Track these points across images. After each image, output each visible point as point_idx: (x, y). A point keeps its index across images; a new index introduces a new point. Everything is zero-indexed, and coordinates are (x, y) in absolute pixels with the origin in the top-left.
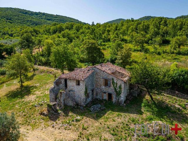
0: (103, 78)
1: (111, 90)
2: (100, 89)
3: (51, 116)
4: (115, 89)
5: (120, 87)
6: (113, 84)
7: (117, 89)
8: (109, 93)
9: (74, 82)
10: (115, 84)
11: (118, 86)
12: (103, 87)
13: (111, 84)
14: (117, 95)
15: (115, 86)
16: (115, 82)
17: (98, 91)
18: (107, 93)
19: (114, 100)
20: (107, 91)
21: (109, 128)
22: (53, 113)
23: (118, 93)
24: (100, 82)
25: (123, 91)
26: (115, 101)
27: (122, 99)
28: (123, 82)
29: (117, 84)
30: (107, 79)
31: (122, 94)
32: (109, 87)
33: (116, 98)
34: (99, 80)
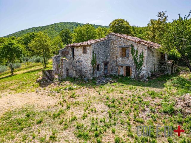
0: (120, 47)
1: (129, 61)
2: (116, 62)
3: (43, 83)
4: (135, 60)
5: (142, 56)
6: (132, 53)
7: (138, 59)
8: (127, 65)
9: (81, 49)
10: (135, 52)
11: (138, 55)
12: (120, 59)
13: (130, 53)
14: (137, 67)
15: (135, 55)
16: (135, 49)
17: (114, 64)
18: (124, 67)
19: (132, 75)
20: (125, 64)
21: (107, 99)
22: (46, 81)
23: (138, 65)
24: (116, 53)
25: (145, 61)
26: (134, 76)
27: (144, 72)
28: (146, 48)
29: (137, 51)
30: (124, 47)
31: (144, 65)
32: (127, 58)
33: (135, 71)
34: (115, 50)
